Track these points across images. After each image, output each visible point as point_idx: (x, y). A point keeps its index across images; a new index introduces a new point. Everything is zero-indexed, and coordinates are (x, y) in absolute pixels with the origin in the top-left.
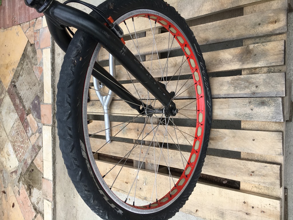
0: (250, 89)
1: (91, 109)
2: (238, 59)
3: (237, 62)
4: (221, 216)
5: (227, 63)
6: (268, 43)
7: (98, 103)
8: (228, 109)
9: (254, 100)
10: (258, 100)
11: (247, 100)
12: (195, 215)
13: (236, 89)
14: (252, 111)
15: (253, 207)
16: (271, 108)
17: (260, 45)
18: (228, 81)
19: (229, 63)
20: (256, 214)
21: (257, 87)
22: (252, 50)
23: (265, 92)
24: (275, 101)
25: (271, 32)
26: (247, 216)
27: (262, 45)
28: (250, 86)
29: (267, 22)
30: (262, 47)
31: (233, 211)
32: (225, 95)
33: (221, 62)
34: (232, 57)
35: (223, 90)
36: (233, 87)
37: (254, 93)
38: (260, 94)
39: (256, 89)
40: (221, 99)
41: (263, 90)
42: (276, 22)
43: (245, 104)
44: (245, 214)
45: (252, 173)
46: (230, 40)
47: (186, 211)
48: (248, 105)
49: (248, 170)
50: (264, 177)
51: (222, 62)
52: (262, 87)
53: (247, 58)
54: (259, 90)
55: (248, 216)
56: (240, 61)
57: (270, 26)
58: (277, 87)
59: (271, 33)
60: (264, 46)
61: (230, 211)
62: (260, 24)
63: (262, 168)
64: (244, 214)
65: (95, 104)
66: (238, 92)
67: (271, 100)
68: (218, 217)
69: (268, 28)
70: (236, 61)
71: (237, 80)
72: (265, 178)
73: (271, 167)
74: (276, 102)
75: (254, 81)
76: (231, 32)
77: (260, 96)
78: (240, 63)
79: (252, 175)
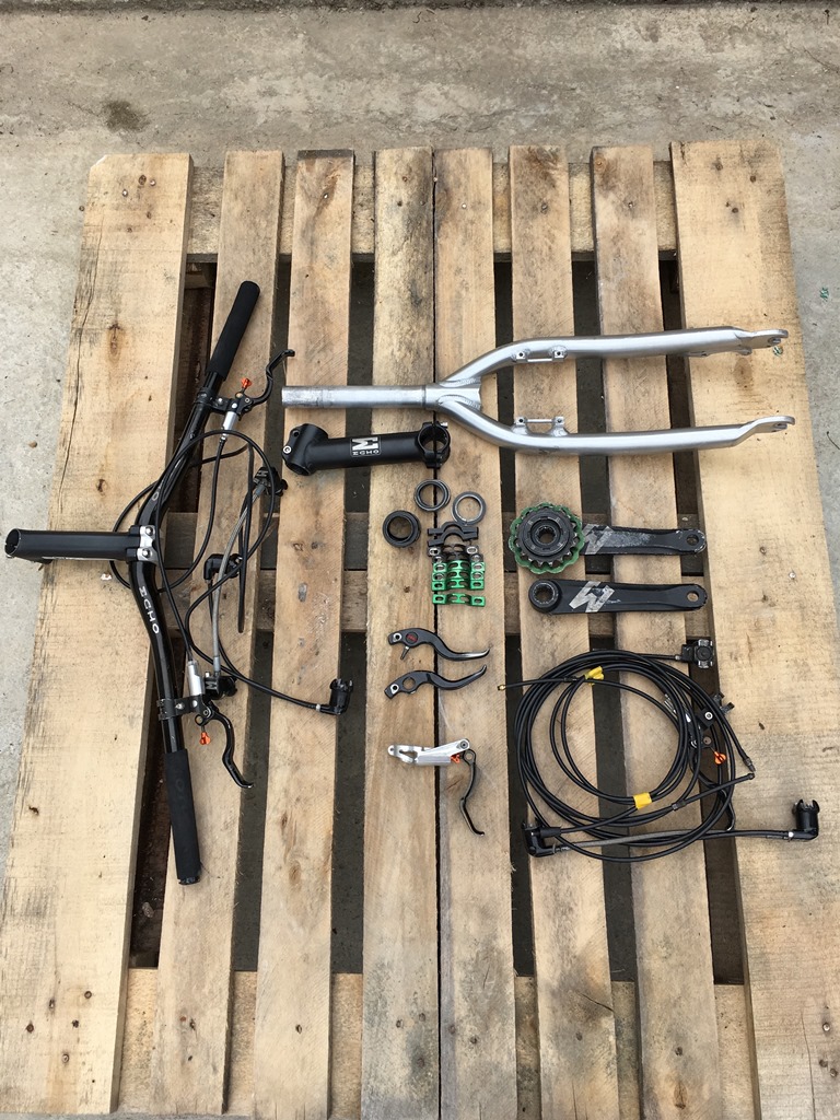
0: (468, 1016)
1: (396, 292)
2: (570, 975)
3: (559, 972)
4: (31, 908)
5: (557, 936)
6: (615, 1079)
7: (424, 330)
8: (399, 938)
9: (431, 1030)
10: (431, 1044)
11: (431, 1008)
12: (19, 804)
13: (470, 968)
14: (395, 1023)
15: (76, 1024)
16: (403, 1089)
17: (610, 1054)
18: (495, 938)
19: (558, 941)
20: (55, 1036)
21: (475, 1041)
22: (596, 1027)
23: (455, 1070)
24: (427, 1101)
25: (651, 1090)
26: (43, 1002)
27: (611, 1058)
28: (478, 1017)
29: (683, 1077)
30: (602, 1062)
31: (53, 953)
32: (450, 926)
33: (564, 913)
34: (577, 954)
35: (465, 918)
36: (474, 956)
37: (453, 1033)
38: (451, 1053)
39: (466, 1039)
40: (436, 912)
41: (464, 1060)
42: (681, 1106)
43: (419, 1001)
44: (51, 996)
45: (188, 1023)
46: (638, 945)
47: (29, 767)
48: (415, 1010)
49: (196, 1009)
50: (179, 1063)
51: (564, 917)
52: (472, 1060)
53: (572, 1009)
54: (463, 1049)
55: (46, 1007)
56: (562, 984)
57: (671, 1086)
58: (473, 1107)
59: (648, 1092)
60: (608, 1066)
61: (52, 941)
62: (679, 1051)
63: (208, 1056)
64: (47, 991)
65: (419, 314)
66: (459, 975)
67: (430, 1090)
68: (25, 894)
69: (662, 1083)
70: (562, 967)
71: (500, 972)
72: (177, 1067)
73: (215, 1087)
74: (425, 1106)
75: (495, 1030)
76: (663, 952)
77: (443, 1053)
78: (555, 984)
79: (184, 1023)
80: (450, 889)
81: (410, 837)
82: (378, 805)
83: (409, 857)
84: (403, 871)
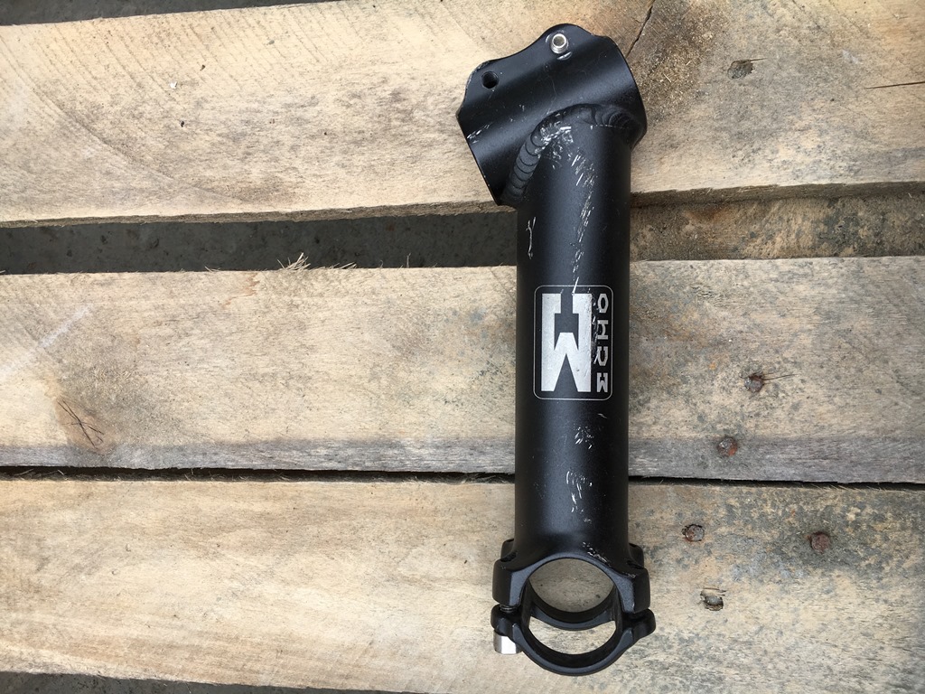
9: (730, 508)
10: (768, 509)
14: (710, 614)
16: (894, 595)
18: (476, 316)
21: (757, 380)
22: (713, 17)
23: (839, 441)
28: (691, 369)
32: (448, 445)
33: (407, 116)
35: (427, 400)
37: (735, 443)
38: (792, 451)
39: (751, 406)
40: (413, 484)
51: (418, 115)
52: (810, 388)
54: (779, 413)
67: (897, 516)
75: (725, 320)
77: (790, 473)
80: (351, 444)
81: (216, 555)
82: (138, 644)
83: (267, 560)
84: (306, 578)
